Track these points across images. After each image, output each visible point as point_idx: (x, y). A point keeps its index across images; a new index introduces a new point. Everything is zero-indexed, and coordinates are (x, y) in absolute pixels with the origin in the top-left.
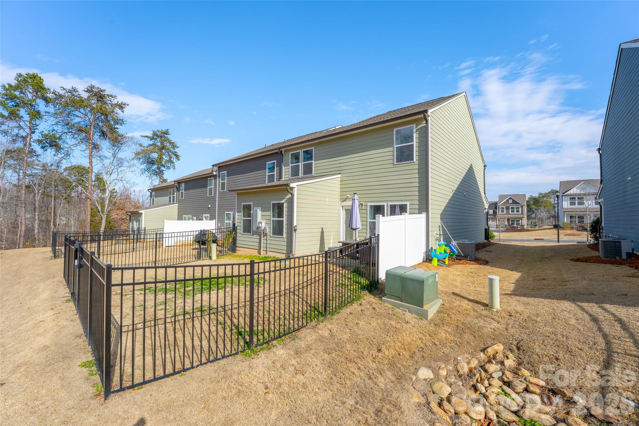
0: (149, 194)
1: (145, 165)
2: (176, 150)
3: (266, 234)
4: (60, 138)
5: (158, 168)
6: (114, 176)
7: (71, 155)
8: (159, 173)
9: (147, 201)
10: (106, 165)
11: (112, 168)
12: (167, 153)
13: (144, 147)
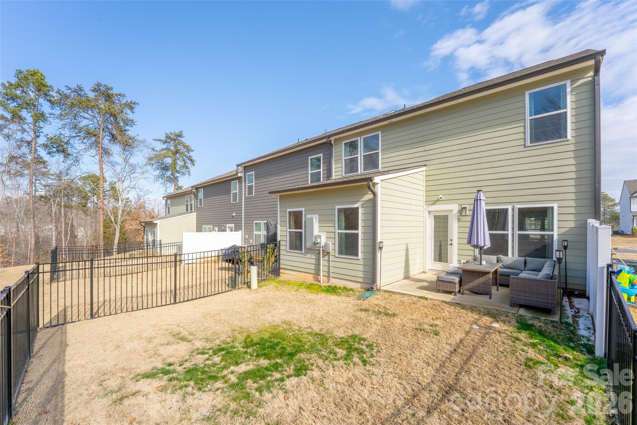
0: (164, 202)
1: (158, 171)
2: (191, 154)
3: (328, 253)
4: (67, 143)
5: (173, 174)
6: (126, 184)
7: (81, 162)
8: (173, 180)
9: (163, 211)
10: (117, 171)
11: (125, 175)
12: (181, 158)
13: (156, 151)
